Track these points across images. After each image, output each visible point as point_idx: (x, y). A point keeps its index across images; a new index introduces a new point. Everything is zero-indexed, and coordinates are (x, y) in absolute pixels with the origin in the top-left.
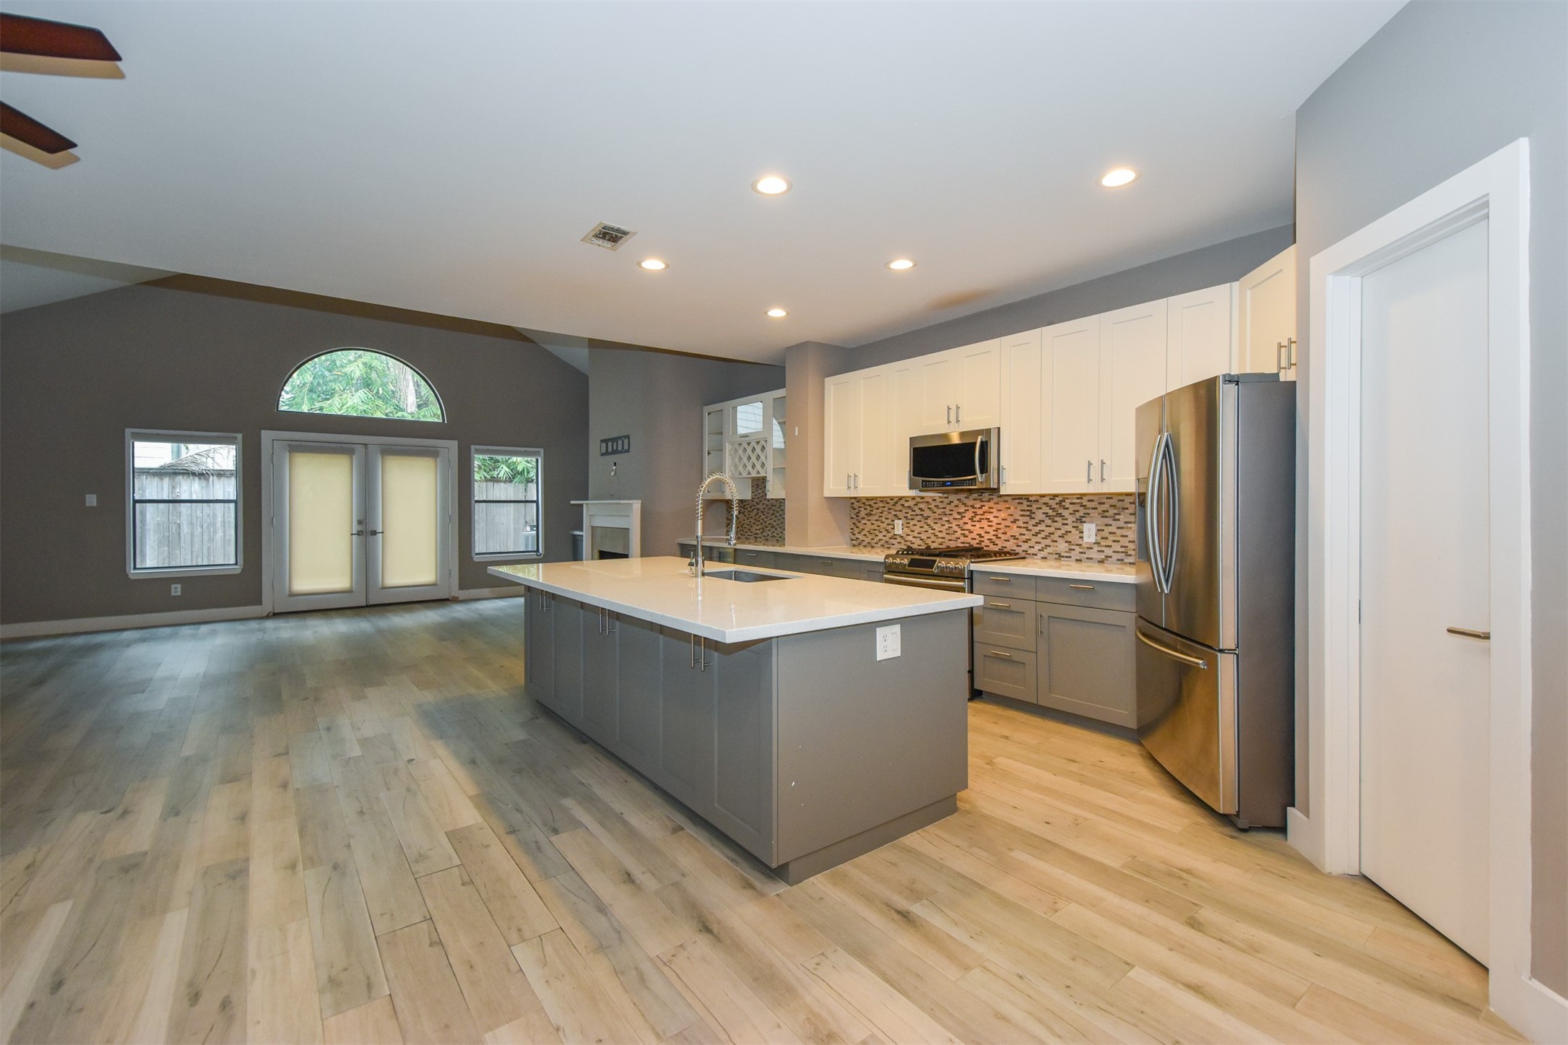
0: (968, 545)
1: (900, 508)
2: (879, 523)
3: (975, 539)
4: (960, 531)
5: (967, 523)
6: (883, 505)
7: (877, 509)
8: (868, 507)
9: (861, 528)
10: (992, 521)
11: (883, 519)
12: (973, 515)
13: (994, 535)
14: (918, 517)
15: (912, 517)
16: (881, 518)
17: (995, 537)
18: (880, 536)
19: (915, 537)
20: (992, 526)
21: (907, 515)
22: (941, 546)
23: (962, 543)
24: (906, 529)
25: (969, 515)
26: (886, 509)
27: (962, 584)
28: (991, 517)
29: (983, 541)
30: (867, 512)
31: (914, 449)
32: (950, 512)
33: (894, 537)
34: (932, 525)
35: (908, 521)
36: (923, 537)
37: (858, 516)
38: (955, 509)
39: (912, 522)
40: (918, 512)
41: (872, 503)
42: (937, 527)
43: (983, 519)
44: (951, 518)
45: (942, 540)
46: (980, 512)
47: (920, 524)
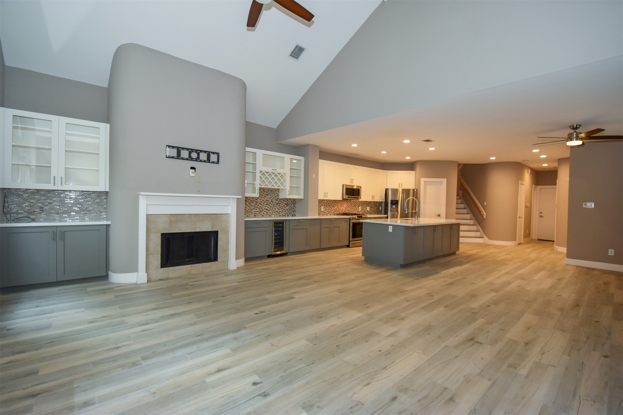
1: (323, 203)
24: (324, 209)
25: (340, 205)
28: (344, 205)
31: (346, 188)
39: (326, 207)
40: (328, 204)
42: (333, 208)
46: (342, 204)
47: (328, 207)
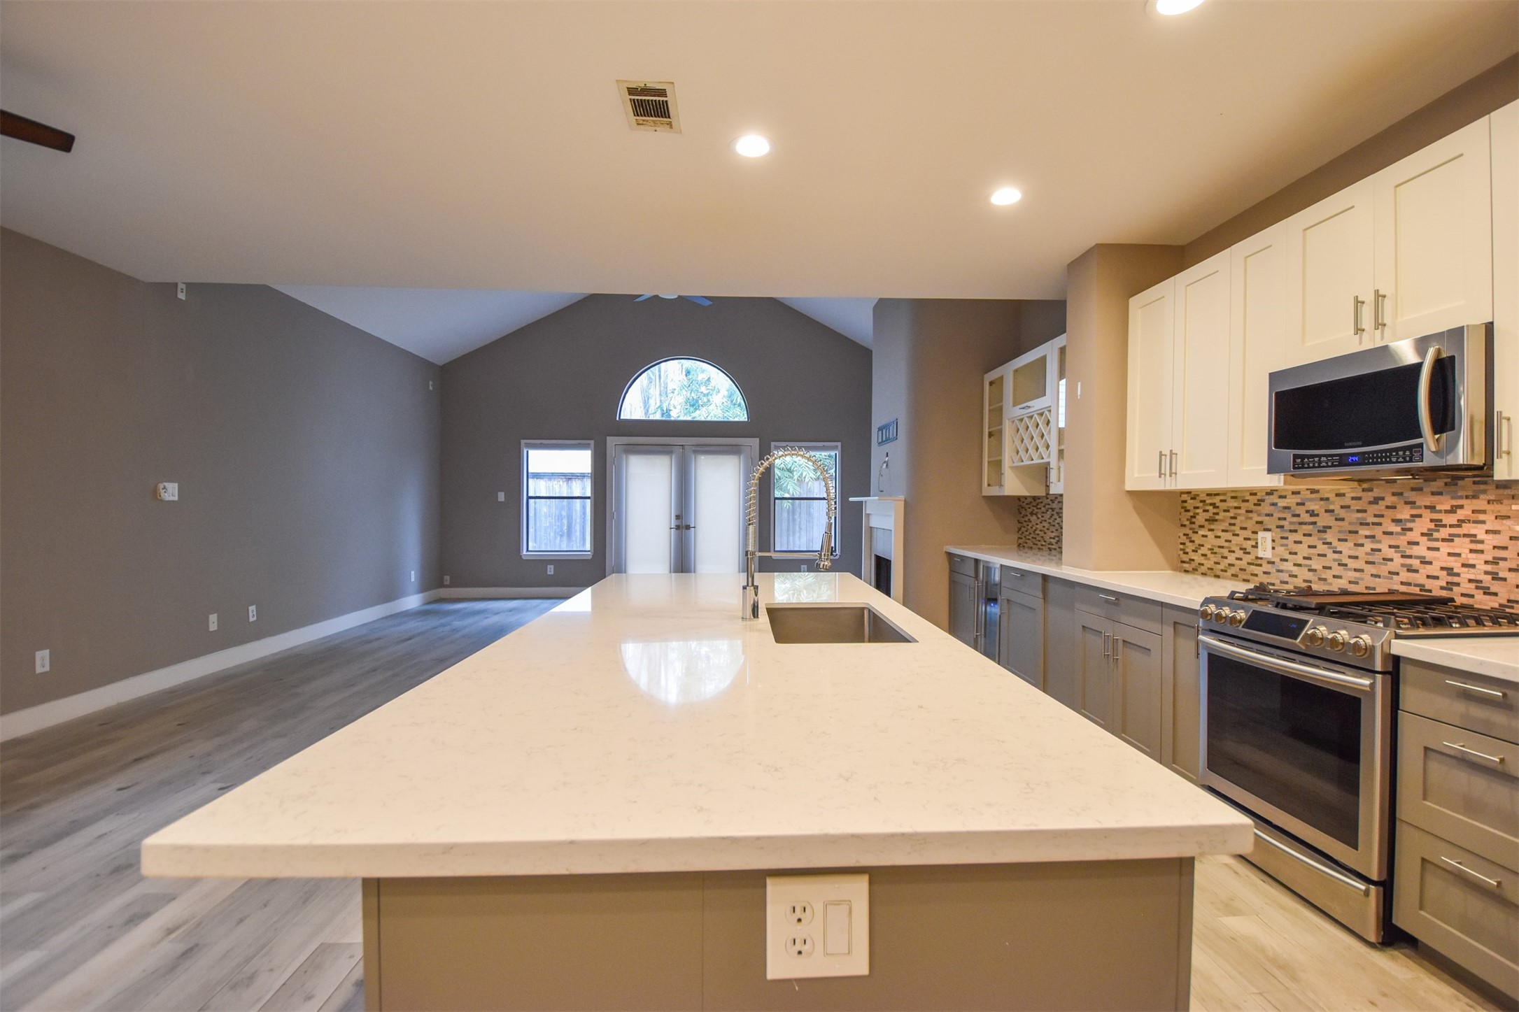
0: (1417, 590)
1: (1268, 509)
2: (1229, 536)
3: (1437, 578)
4: (1398, 560)
5: (1417, 543)
6: (1236, 504)
7: (1228, 511)
8: (1210, 508)
9: (1197, 542)
10: (1482, 542)
11: (1237, 529)
12: (1432, 526)
13: (1486, 573)
14: (1304, 527)
15: (1292, 528)
16: (1233, 528)
17: (1489, 577)
18: (1231, 558)
19: (1300, 565)
20: (1482, 552)
21: (1282, 523)
22: (1353, 588)
23: (1402, 583)
24: (1280, 550)
25: (1423, 524)
26: (1242, 511)
27: (1366, 682)
28: (1479, 530)
29: (1458, 584)
30: (1207, 516)
31: (1277, 393)
32: (1377, 520)
33: (1257, 562)
34: (1335, 543)
35: (1285, 535)
36: (1316, 564)
37: (1194, 523)
38: (1387, 512)
39: (1293, 537)
40: (1306, 518)
41: (1216, 500)
42: (1347, 548)
43: (1458, 536)
44: (1378, 531)
45: (1357, 574)
46: (1451, 519)
47: (1310, 540)
